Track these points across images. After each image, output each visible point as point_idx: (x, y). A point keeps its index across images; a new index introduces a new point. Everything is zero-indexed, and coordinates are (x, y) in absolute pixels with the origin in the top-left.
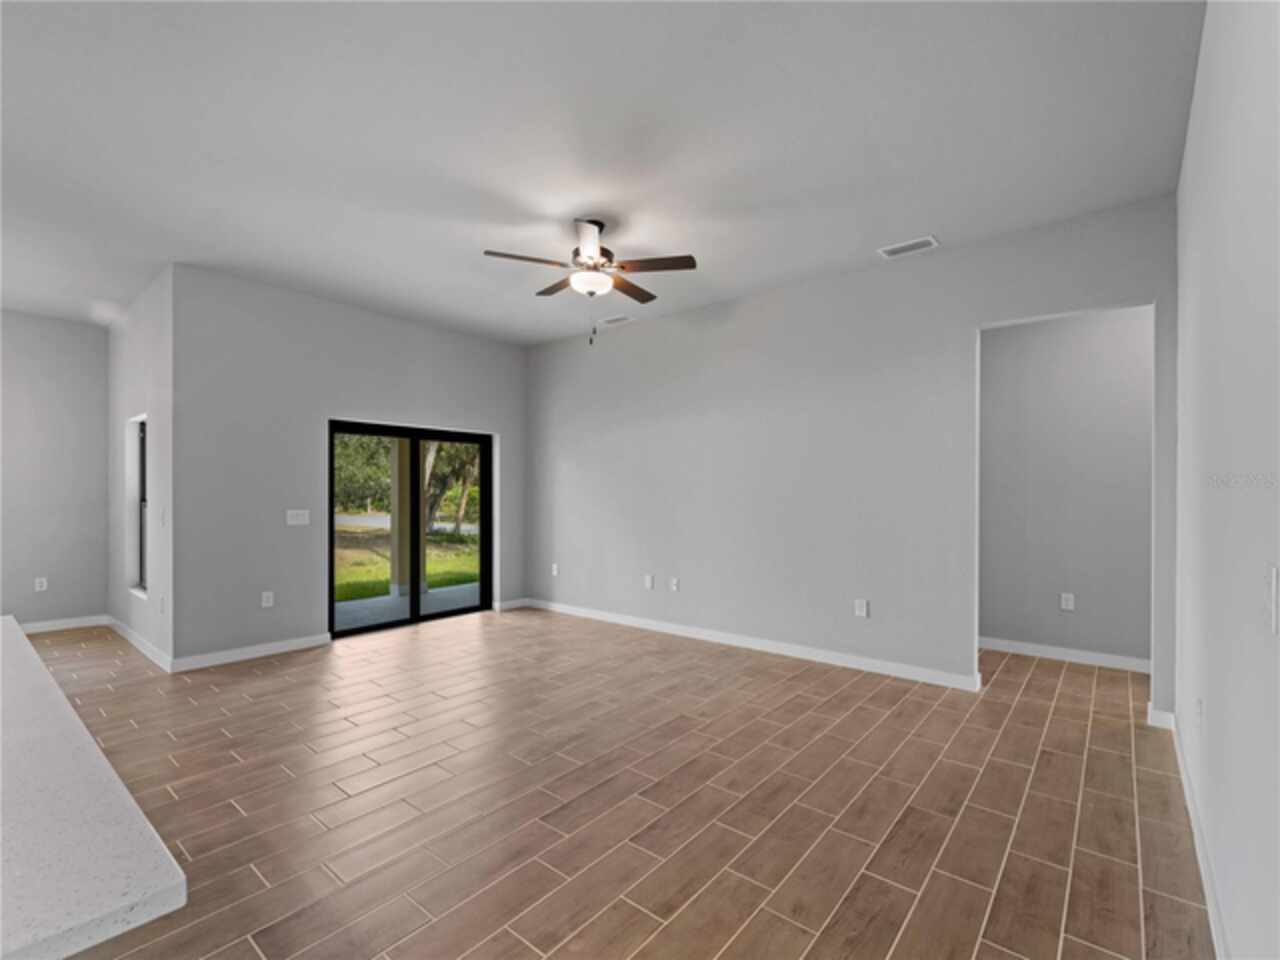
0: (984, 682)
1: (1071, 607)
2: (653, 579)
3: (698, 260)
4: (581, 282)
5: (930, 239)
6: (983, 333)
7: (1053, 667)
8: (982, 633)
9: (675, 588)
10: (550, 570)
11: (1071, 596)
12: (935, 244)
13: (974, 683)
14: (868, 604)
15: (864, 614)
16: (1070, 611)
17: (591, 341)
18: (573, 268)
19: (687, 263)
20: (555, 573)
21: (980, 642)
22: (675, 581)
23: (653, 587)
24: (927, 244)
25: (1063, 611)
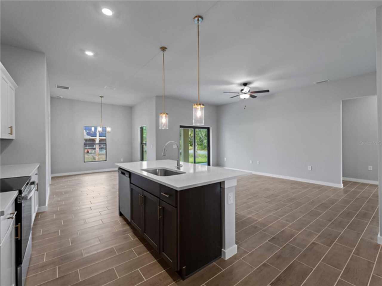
0: (344, 186)
1: (372, 169)
2: (252, 161)
3: (270, 90)
4: (242, 96)
5: (327, 80)
6: (343, 101)
7: (365, 185)
8: (343, 176)
9: (258, 164)
10: (224, 159)
11: (371, 167)
12: (329, 81)
13: (342, 186)
14: (312, 167)
15: (311, 169)
16: (371, 171)
17: (245, 109)
18: (241, 93)
19: (268, 91)
20: (225, 160)
21: (343, 179)
22: (258, 162)
23: (252, 163)
24: (327, 81)
25: (369, 171)
